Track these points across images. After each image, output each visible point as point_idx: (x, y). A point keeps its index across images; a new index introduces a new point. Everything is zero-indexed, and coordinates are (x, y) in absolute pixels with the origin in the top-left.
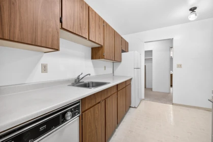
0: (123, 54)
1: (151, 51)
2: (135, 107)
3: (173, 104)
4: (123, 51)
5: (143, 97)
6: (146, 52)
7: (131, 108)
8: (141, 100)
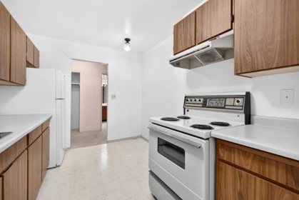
0: (29, 70)
1: (78, 74)
2: (57, 166)
3: (107, 142)
4: (29, 65)
5: (68, 145)
6: (73, 74)
7: (49, 171)
8: (66, 150)
